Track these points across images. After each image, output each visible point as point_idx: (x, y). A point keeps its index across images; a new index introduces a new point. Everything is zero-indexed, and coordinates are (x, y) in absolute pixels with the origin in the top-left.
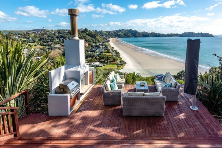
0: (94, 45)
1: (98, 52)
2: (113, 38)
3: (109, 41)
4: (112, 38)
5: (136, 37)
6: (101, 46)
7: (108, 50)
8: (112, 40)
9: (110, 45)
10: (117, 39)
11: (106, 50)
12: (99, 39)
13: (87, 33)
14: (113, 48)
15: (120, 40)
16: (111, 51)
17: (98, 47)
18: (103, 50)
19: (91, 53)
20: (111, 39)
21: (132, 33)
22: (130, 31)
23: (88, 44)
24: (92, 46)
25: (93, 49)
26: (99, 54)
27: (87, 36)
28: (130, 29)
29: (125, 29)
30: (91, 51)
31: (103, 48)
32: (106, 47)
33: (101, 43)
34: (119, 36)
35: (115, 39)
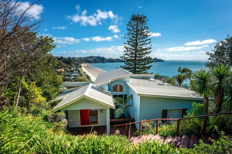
0: (69, 70)
1: (73, 76)
2: (85, 63)
3: (81, 66)
4: (83, 63)
5: (103, 62)
6: (75, 71)
7: (81, 74)
8: (84, 65)
9: (82, 70)
10: (88, 64)
11: (79, 74)
12: (73, 65)
13: (63, 60)
14: (85, 72)
15: (90, 65)
16: (83, 75)
17: (72, 72)
18: (77, 74)
19: (67, 77)
20: (82, 65)
21: (100, 59)
22: (99, 58)
23: (64, 70)
24: (68, 71)
25: (68, 74)
26: (74, 78)
27: (63, 63)
28: (99, 56)
29: (94, 56)
30: (67, 76)
31: (76, 72)
32: (79, 71)
33: (75, 69)
34: (90, 62)
35: (86, 65)
